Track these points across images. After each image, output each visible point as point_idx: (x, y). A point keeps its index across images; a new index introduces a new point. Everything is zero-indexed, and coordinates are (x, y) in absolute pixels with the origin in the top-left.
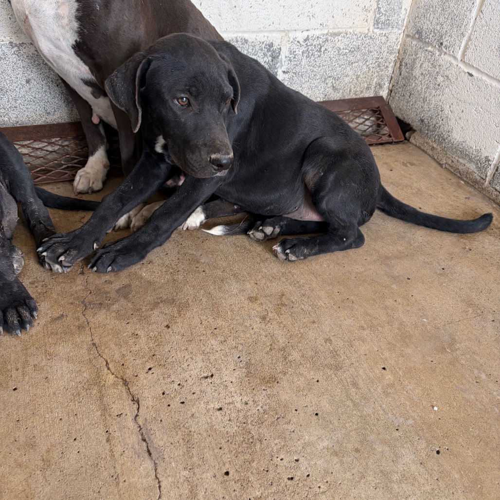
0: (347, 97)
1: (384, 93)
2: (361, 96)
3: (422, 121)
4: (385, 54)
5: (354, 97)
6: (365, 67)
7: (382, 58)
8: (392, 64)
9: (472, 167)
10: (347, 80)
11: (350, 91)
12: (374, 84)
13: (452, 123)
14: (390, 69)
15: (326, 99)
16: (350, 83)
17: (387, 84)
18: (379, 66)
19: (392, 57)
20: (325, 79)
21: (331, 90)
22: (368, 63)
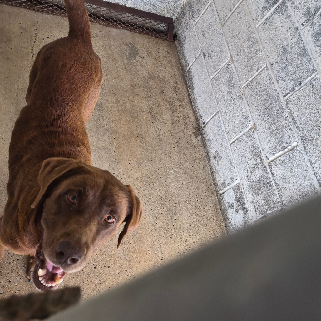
0: (158, 14)
1: (174, 18)
2: (164, 15)
3: (180, 37)
4: (178, 4)
5: (161, 15)
6: (168, 6)
7: (176, 5)
8: (180, 9)
9: (185, 64)
10: (160, 8)
11: (160, 12)
12: (171, 13)
13: (186, 45)
14: (179, 10)
15: (149, 11)
16: (160, 9)
17: (176, 15)
18: (174, 7)
19: (181, 6)
20: (151, 4)
21: (152, 9)
22: (170, 5)
